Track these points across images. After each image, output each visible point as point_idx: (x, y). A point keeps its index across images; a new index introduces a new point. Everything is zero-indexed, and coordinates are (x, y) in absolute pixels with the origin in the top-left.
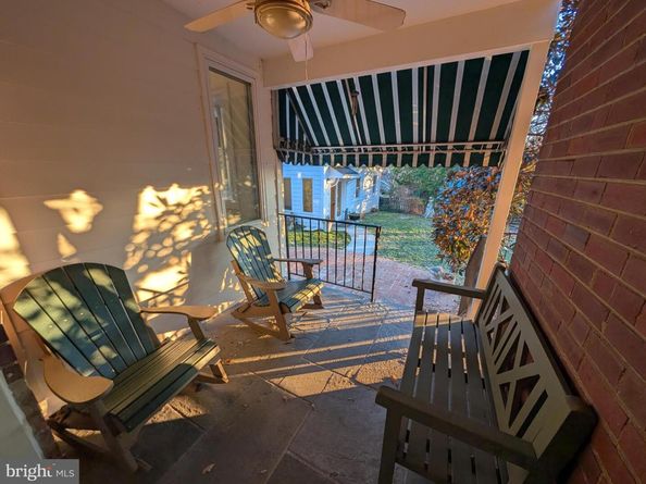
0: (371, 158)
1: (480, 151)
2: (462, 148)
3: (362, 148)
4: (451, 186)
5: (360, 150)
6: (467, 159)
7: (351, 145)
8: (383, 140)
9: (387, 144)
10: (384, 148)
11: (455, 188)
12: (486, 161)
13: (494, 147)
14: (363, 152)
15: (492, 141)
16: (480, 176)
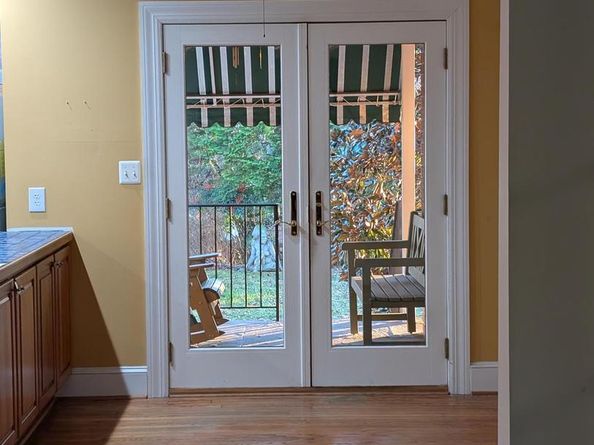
0: (227, 113)
1: (377, 104)
2: (355, 100)
3: (215, 99)
4: (344, 152)
5: (210, 102)
6: (363, 113)
7: (198, 94)
8: (249, 87)
9: (254, 93)
10: (249, 99)
11: (351, 155)
12: (385, 114)
13: (391, 99)
14: (215, 105)
15: (386, 92)
16: (382, 135)
